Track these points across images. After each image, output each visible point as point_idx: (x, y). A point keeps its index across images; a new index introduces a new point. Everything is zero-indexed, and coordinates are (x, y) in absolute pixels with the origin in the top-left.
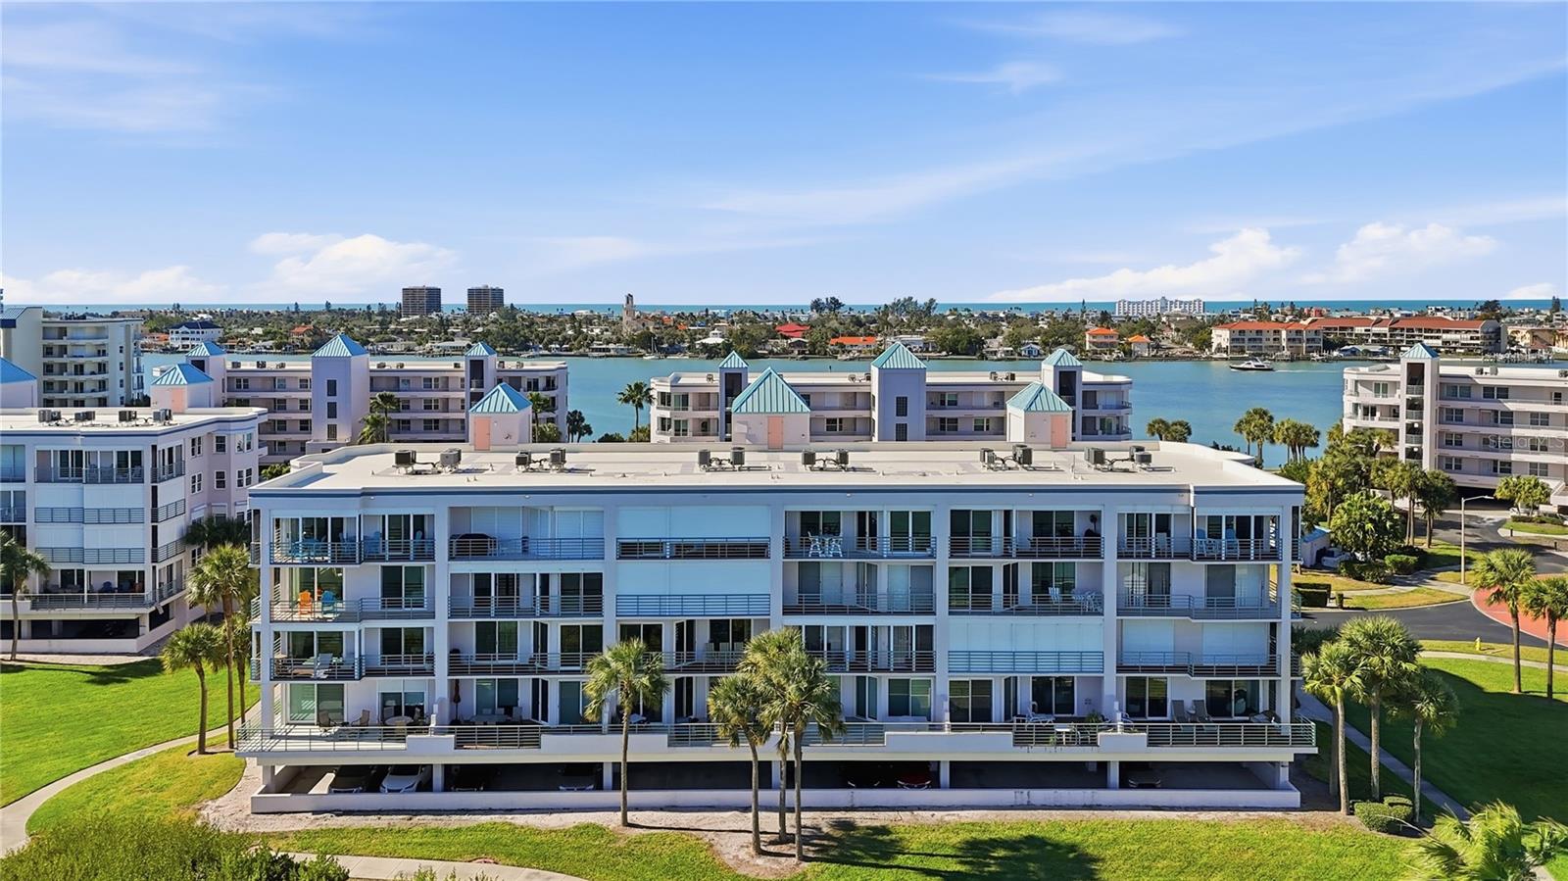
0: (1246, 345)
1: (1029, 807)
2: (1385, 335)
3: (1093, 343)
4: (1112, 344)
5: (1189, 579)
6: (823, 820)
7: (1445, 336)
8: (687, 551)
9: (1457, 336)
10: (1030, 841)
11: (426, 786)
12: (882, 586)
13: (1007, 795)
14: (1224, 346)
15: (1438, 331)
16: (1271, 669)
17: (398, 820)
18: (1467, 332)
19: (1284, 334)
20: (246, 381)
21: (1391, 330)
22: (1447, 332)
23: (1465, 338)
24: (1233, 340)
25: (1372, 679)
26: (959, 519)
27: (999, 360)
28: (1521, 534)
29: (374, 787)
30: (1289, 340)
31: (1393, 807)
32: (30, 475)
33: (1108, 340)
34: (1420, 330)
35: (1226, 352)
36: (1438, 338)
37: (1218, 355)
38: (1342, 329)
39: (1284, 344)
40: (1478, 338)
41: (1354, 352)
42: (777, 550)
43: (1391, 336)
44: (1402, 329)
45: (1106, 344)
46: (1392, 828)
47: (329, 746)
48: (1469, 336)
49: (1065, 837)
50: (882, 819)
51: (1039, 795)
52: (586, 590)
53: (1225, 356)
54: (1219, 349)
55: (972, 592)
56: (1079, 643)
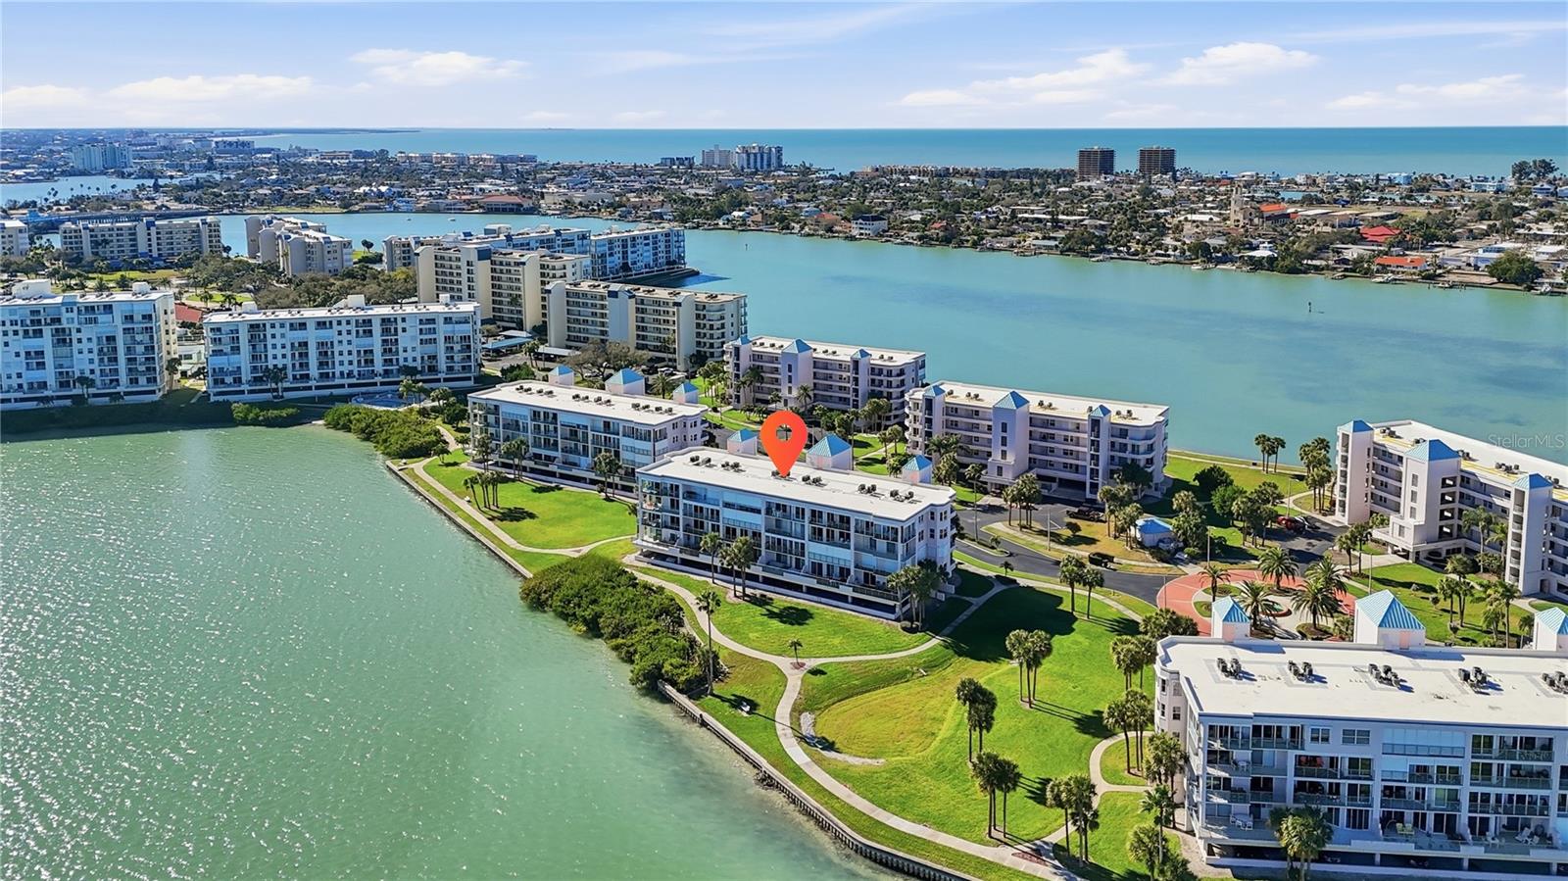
1: (821, 603)
5: (882, 544)
6: (758, 593)
8: (743, 508)
11: (676, 563)
13: (815, 598)
17: (664, 570)
26: (813, 512)
29: (664, 560)
42: (763, 512)
47: (656, 546)
50: (773, 595)
51: (823, 600)
52: (715, 514)
55: (817, 535)
56: (844, 556)
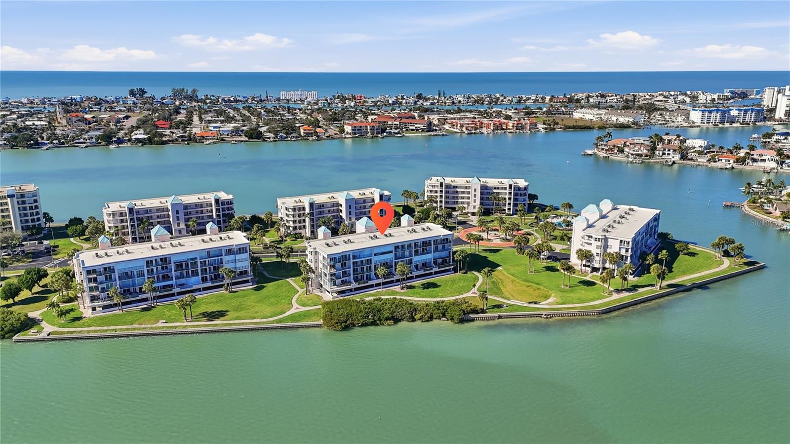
0: (357, 132)
2: (398, 125)
3: (305, 133)
4: (311, 133)
5: (440, 247)
7: (416, 126)
8: (382, 254)
9: (419, 126)
10: (428, 283)
12: (406, 254)
13: (423, 278)
14: (349, 132)
15: (414, 124)
16: (450, 256)
18: (422, 124)
19: (369, 127)
20: (138, 211)
21: (400, 123)
22: (416, 124)
23: (422, 126)
24: (353, 130)
25: (462, 257)
26: (415, 244)
27: (271, 142)
28: (461, 218)
30: (370, 129)
31: (464, 271)
32: (224, 255)
33: (310, 132)
34: (408, 123)
35: (350, 134)
36: (414, 126)
37: (347, 136)
38: (384, 122)
39: (369, 131)
40: (425, 126)
41: (390, 133)
42: (393, 251)
43: (400, 125)
44: (403, 123)
45: (309, 133)
46: (464, 273)
48: (423, 125)
49: (432, 282)
50: (410, 284)
51: (426, 277)
52: (369, 261)
53: (350, 136)
54: (347, 133)
55: (417, 253)
56: (428, 257)
